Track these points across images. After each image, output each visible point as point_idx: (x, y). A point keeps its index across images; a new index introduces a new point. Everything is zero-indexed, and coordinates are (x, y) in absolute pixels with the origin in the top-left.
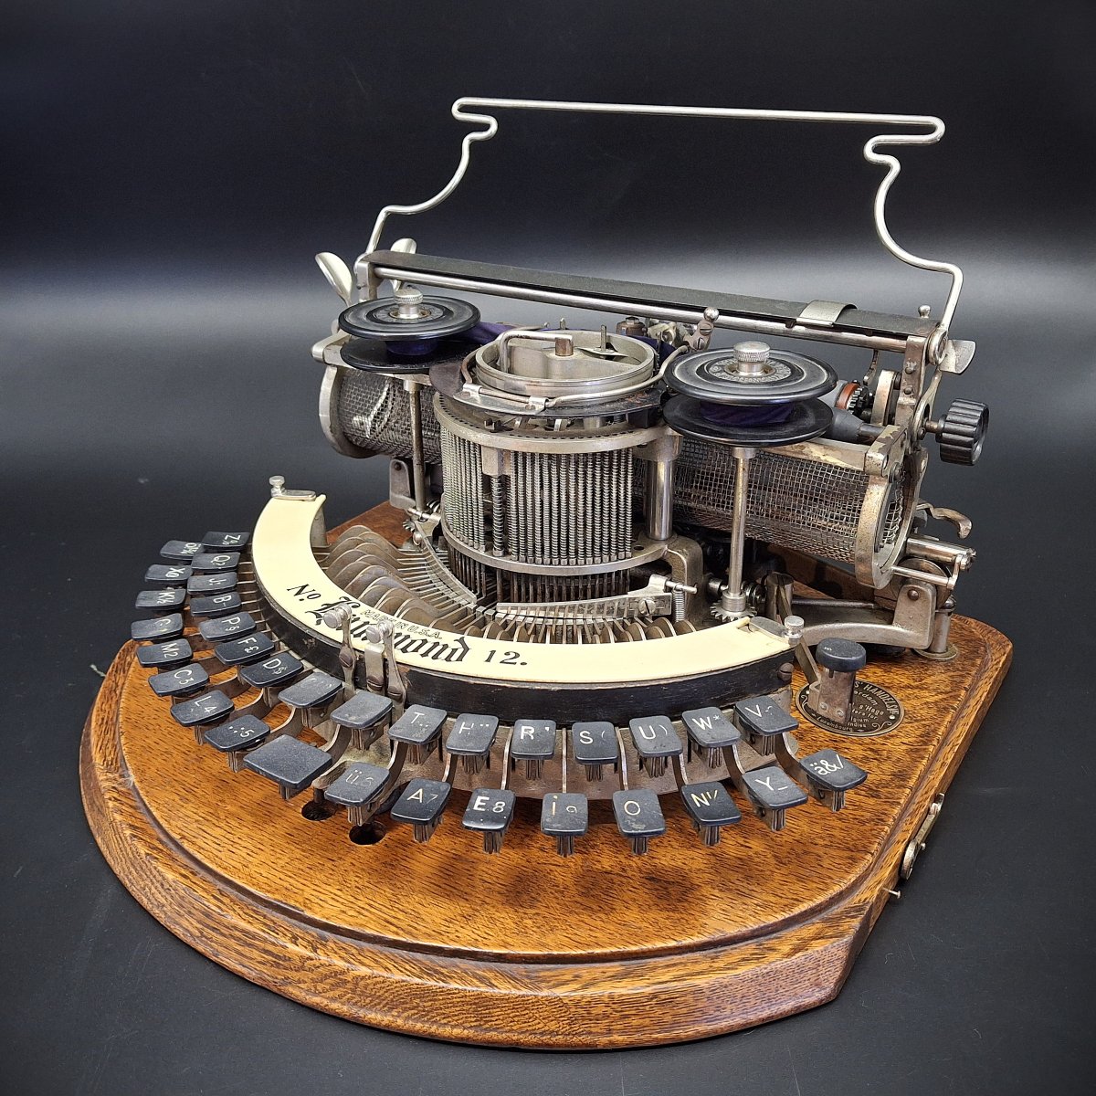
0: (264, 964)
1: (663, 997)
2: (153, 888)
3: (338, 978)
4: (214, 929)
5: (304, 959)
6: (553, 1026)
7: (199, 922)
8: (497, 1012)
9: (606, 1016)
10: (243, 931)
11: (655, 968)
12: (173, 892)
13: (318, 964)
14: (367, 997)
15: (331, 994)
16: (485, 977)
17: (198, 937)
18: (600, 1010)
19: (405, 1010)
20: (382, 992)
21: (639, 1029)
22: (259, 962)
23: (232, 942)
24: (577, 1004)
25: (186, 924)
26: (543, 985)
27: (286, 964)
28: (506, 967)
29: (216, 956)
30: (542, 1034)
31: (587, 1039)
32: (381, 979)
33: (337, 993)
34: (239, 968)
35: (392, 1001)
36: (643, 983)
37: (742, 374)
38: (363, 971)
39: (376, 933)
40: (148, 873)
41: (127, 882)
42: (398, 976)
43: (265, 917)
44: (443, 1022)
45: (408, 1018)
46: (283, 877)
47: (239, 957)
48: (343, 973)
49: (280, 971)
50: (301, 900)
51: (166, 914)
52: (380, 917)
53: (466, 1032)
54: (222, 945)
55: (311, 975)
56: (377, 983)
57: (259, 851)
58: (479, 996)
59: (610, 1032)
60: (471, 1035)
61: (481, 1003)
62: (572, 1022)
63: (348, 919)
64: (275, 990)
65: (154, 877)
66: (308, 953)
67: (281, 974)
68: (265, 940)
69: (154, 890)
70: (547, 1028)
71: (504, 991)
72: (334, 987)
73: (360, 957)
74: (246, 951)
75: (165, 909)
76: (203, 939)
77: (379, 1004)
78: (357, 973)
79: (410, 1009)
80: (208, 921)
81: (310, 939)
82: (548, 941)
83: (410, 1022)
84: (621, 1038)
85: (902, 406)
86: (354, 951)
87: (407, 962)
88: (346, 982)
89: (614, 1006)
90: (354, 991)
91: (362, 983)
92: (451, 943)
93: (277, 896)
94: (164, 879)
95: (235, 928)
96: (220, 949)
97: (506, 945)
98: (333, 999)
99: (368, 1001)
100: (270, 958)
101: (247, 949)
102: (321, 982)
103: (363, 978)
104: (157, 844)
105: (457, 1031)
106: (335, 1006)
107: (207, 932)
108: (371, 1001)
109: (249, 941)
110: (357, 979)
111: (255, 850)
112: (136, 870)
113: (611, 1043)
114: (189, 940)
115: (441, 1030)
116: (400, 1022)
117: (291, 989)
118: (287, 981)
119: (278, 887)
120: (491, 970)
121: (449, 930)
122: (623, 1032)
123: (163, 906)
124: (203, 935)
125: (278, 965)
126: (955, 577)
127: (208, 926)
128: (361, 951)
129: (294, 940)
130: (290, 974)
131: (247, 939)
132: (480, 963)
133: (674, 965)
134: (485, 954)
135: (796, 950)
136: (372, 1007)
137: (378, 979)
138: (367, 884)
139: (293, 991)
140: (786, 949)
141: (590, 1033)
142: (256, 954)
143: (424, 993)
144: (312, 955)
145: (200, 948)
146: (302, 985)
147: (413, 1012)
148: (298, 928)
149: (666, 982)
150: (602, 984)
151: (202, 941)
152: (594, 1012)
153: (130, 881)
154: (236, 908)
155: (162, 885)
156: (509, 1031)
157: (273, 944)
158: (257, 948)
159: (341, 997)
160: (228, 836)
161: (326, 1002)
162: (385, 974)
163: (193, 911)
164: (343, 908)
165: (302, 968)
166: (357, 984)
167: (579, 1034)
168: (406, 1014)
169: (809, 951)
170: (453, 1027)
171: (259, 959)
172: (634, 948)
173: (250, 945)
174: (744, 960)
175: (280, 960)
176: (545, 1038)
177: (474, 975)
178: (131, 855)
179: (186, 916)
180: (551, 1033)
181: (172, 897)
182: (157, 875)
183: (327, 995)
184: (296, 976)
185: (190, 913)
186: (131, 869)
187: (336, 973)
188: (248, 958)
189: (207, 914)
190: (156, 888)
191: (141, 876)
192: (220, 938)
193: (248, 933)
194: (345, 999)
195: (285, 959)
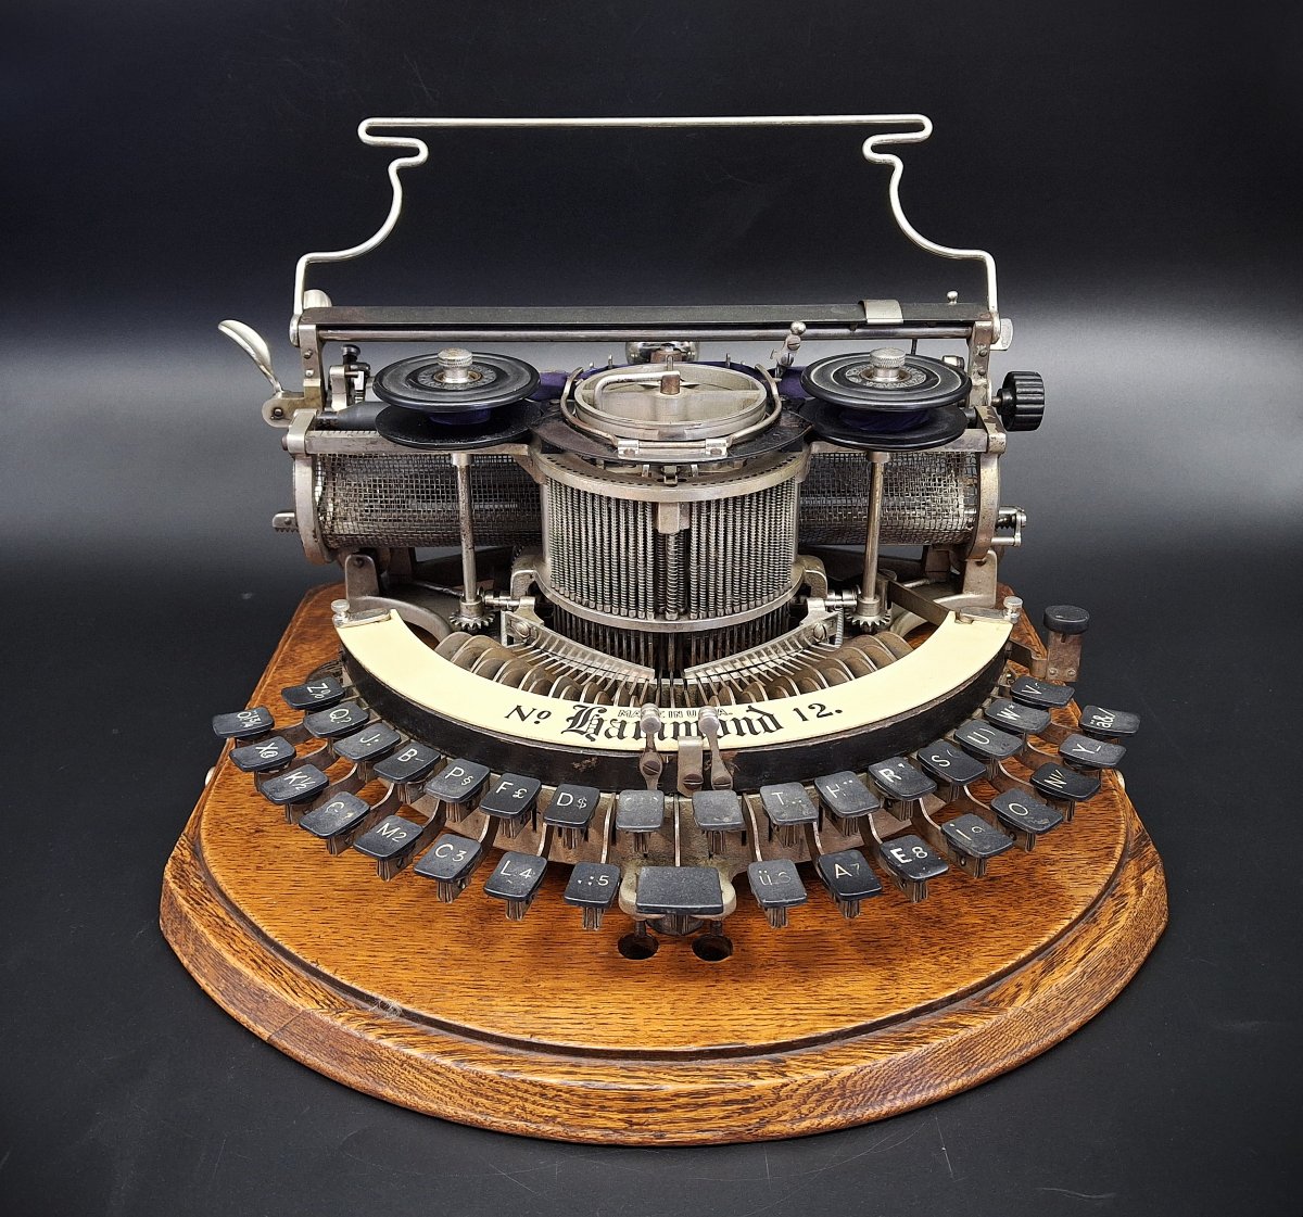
0: (728, 1117)
1: (1089, 970)
2: (527, 1105)
3: (821, 1092)
4: (646, 1110)
5: (776, 1090)
6: (1025, 1038)
7: (621, 1112)
8: (979, 1049)
9: (1059, 1008)
10: (690, 1094)
11: (1065, 950)
12: (565, 1096)
13: (795, 1087)
14: (858, 1095)
15: (819, 1111)
16: (951, 1023)
17: (625, 1129)
18: (1053, 1005)
19: (899, 1089)
20: (871, 1083)
21: (1084, 1007)
22: (722, 1118)
23: (679, 1113)
24: (1037, 1009)
25: (601, 1122)
26: (1002, 1005)
27: (757, 1104)
28: (958, 1005)
29: (661, 1137)
30: (1020, 1050)
31: (1052, 1037)
32: (868, 1069)
33: (826, 1106)
34: (699, 1136)
35: (884, 1086)
36: (1069, 967)
37: (878, 379)
38: (847, 1070)
39: (833, 1030)
40: (513, 1092)
41: (476, 1116)
42: (882, 1060)
43: (698, 1069)
44: (937, 1082)
45: (905, 1094)
46: (686, 1023)
47: (691, 1125)
48: (826, 1083)
49: (752, 1116)
50: (730, 1035)
51: (563, 1125)
52: (819, 1015)
53: (960, 1081)
54: (663, 1123)
55: (790, 1102)
56: (865, 1075)
57: (630, 1011)
58: (961, 1043)
59: (1065, 1021)
60: (965, 1082)
61: (966, 1047)
62: (1037, 1026)
63: (793, 1030)
64: (750, 1138)
65: (526, 1091)
66: (779, 1081)
67: (753, 1119)
68: (723, 1091)
69: (529, 1107)
70: (1021, 1043)
71: (980, 1026)
72: (819, 1102)
73: (831, 1060)
74: (701, 1113)
75: (559, 1120)
76: (635, 1127)
77: (872, 1095)
78: (840, 1076)
79: (903, 1085)
80: (634, 1106)
81: (767, 1067)
82: (978, 966)
83: (908, 1098)
84: (1074, 1023)
85: (976, 387)
86: (819, 1058)
87: (876, 1043)
88: (831, 1091)
89: (1062, 996)
90: (843, 1096)
91: (850, 1082)
92: (905, 1006)
93: (703, 1043)
94: (543, 1086)
95: (677, 1095)
96: (664, 1127)
97: (949, 986)
98: (824, 1115)
99: (860, 1099)
100: (735, 1107)
101: (700, 1111)
102: (805, 1103)
103: (849, 1077)
104: (495, 1056)
105: (952, 1085)
106: (827, 1121)
107: (636, 1117)
108: (864, 1097)
109: (700, 1101)
110: (842, 1083)
111: (625, 1011)
112: (487, 1097)
113: (1069, 1030)
114: (615, 1137)
115: (938, 1092)
116: (898, 1103)
117: (771, 1128)
118: (763, 1122)
119: (693, 1034)
120: (950, 1015)
121: (890, 996)
122: (1073, 1017)
123: (556, 1117)
124: (632, 1124)
125: (747, 1110)
126: (1018, 534)
127: (637, 1111)
128: (823, 1054)
129: (753, 1075)
130: (761, 1113)
131: (698, 1100)
132: (935, 1013)
133: (1075, 940)
134: (941, 1001)
135: (1140, 887)
136: (866, 1103)
137: (865, 1071)
138: (772, 993)
139: (774, 1129)
140: (1132, 890)
141: (1051, 1031)
142: (714, 1111)
143: (911, 1065)
144: (785, 1080)
145: (635, 1138)
146: (783, 1118)
147: (906, 1087)
148: (746, 1064)
149: (1084, 956)
150: (1043, 982)
151: (634, 1131)
152: (1050, 1009)
153: (481, 1114)
154: (661, 1076)
155: (542, 1095)
156: (995, 1061)
157: (735, 1090)
158: (714, 1104)
159: (831, 1108)
160: (578, 1011)
161: (816, 1121)
162: (869, 1063)
163: (606, 1104)
164: (780, 1022)
165: (779, 1099)
166: (844, 1086)
167: (1047, 1036)
168: (901, 1093)
169: (1148, 884)
170: (947, 1082)
171: (721, 1114)
172: (1045, 940)
173: (703, 1106)
174: (1115, 913)
175: (747, 1104)
176: (1025, 1053)
177: (943, 1025)
178: (470, 1085)
179: (598, 1113)
180: (1027, 1045)
181: (567, 1102)
182: (530, 1088)
183: (815, 1113)
184: (773, 1111)
185: (602, 1108)
186: (476, 1099)
187: (818, 1086)
188: (704, 1120)
189: (631, 1097)
190: (534, 1103)
191: (499, 1101)
192: (660, 1116)
193: (697, 1093)
194: (836, 1108)
195: (754, 1099)
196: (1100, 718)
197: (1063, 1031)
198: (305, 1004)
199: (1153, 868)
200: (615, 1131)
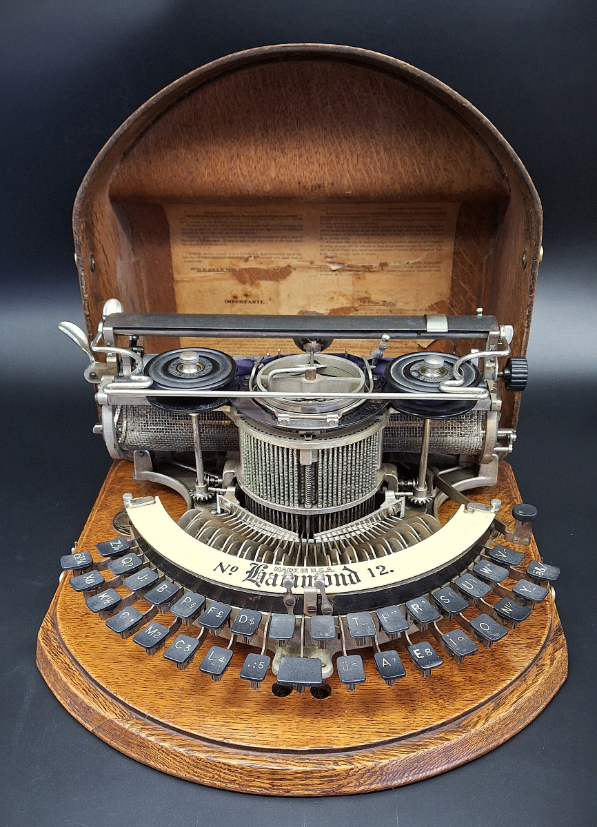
0: (323, 784)
1: (518, 708)
3: (371, 772)
4: (281, 779)
5: (347, 771)
6: (480, 745)
7: (269, 779)
8: (455, 751)
9: (500, 729)
11: (507, 696)
12: (240, 770)
13: (357, 770)
14: (390, 774)
15: (369, 782)
16: (441, 737)
17: (270, 788)
18: (497, 726)
19: (411, 771)
20: (397, 768)
21: (514, 727)
22: (319, 784)
23: (297, 781)
24: (487, 729)
25: (258, 784)
26: (469, 728)
27: (337, 778)
28: (445, 727)
29: (288, 792)
30: (477, 751)
31: (495, 744)
32: (395, 762)
33: (372, 779)
34: (307, 792)
35: (403, 770)
36: (507, 707)
38: (384, 762)
39: (378, 741)
40: (214, 767)
41: (195, 778)
42: (403, 757)
43: (308, 759)
44: (431, 768)
45: (414, 774)
46: (303, 734)
48: (373, 768)
49: (335, 783)
50: (325, 742)
51: (239, 784)
52: (372, 732)
53: (444, 767)
54: (290, 785)
55: (354, 777)
57: (275, 726)
58: (445, 748)
59: (503, 735)
60: (446, 767)
61: (447, 750)
62: (487, 738)
63: (358, 740)
64: (334, 794)
65: (221, 767)
66: (349, 767)
67: (335, 785)
68: (320, 771)
69: (222, 775)
70: (478, 747)
71: (456, 740)
72: (369, 778)
73: (376, 756)
74: (309, 781)
75: (237, 782)
76: (275, 787)
77: (397, 774)
78: (381, 765)
79: (413, 769)
80: (275, 777)
81: (344, 759)
82: (458, 706)
84: (507, 736)
85: (488, 368)
86: (371, 755)
87: (401, 747)
88: (376, 772)
89: (501, 723)
90: (381, 775)
91: (385, 768)
92: (417, 728)
93: (311, 746)
94: (229, 766)
95: (297, 773)
96: (289, 788)
97: (442, 717)
98: (372, 784)
99: (390, 776)
100: (326, 779)
101: (308, 781)
102: (362, 778)
103: (385, 766)
105: (439, 769)
106: (373, 787)
107: (276, 782)
108: (392, 775)
110: (382, 768)
111: (273, 727)
112: (201, 769)
113: (505, 739)
114: (265, 791)
115: (431, 772)
116: (410, 778)
117: (344, 790)
118: (340, 786)
119: (307, 740)
120: (441, 733)
121: (410, 722)
122: (507, 733)
123: (236, 780)
124: (273, 786)
125: (332, 781)
126: (511, 446)
127: (276, 779)
128: (373, 753)
129: (336, 763)
130: (339, 782)
131: (307, 775)
132: (433, 732)
133: (513, 691)
134: (436, 726)
135: (552, 661)
136: (394, 779)
137: (393, 763)
138: (349, 718)
139: (346, 790)
140: (548, 662)
141: (495, 740)
142: (315, 781)
143: (417, 759)
144: (352, 767)
145: (275, 792)
146: (350, 785)
147: (415, 770)
148: (333, 757)
149: (516, 701)
150: (492, 715)
151: (275, 789)
152: (495, 730)
153: (198, 777)
154: (289, 762)
155: (228, 770)
156: (463, 757)
157: (326, 771)
158: (316, 777)
159: (375, 781)
160: (249, 726)
161: (367, 787)
162: (395, 758)
163: (261, 775)
164: (352, 736)
165: (348, 776)
166: (382, 770)
167: (492, 743)
168: (412, 773)
169: (558, 658)
170: (437, 768)
171: (319, 782)
172: (496, 692)
173: (309, 778)
174: (537, 675)
175: (333, 777)
176: (479, 752)
177: (436, 738)
178: (192, 762)
179: (256, 780)
180: (481, 748)
181: (241, 773)
182: (222, 766)
183: (367, 783)
184: (346, 781)
185: (259, 777)
186: (196, 770)
187: (369, 770)
188: (310, 785)
189: (273, 773)
190: (224, 773)
191: (207, 771)
192: (288, 782)
193: (307, 772)
194: (378, 780)
195: (336, 776)
196: (539, 569)
197: (501, 741)
198: (110, 716)
199: (562, 649)
200: (265, 788)
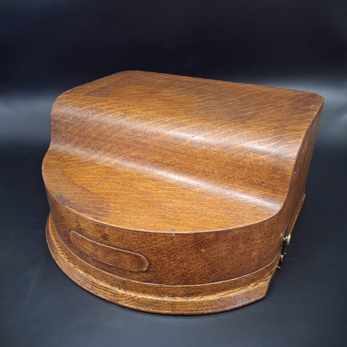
1: (221, 299)
2: (76, 275)
3: (133, 299)
4: (95, 287)
5: (123, 294)
6: (192, 309)
7: (91, 285)
8: (177, 306)
10: (104, 287)
12: (82, 277)
13: (127, 295)
14: (141, 304)
15: (131, 303)
17: (91, 289)
18: (205, 304)
19: (152, 306)
20: (145, 302)
21: (216, 308)
22: (110, 295)
23: (101, 290)
24: (199, 303)
25: (87, 285)
27: (118, 296)
29: (97, 294)
30: (190, 311)
31: (202, 312)
32: (145, 299)
33: (133, 303)
34: (104, 297)
35: (148, 304)
36: (216, 296)
38: (140, 297)
40: (74, 272)
42: (150, 298)
44: (163, 309)
45: (153, 309)
47: (104, 294)
48: (134, 297)
49: (116, 298)
51: (80, 283)
53: (169, 311)
54: (98, 291)
55: (125, 298)
56: (144, 300)
58: (172, 302)
59: (208, 309)
60: (170, 312)
61: (173, 304)
62: (197, 307)
64: (115, 303)
67: (116, 299)
68: (111, 289)
69: (76, 276)
70: (191, 309)
71: (179, 300)
72: (132, 301)
74: (106, 292)
75: (80, 281)
76: (93, 289)
77: (145, 305)
78: (138, 297)
79: (153, 306)
80: (94, 285)
83: (154, 310)
84: (211, 311)
88: (135, 300)
89: (208, 303)
90: (137, 302)
91: (140, 300)
94: (79, 273)
95: (102, 286)
98: (132, 305)
99: (141, 305)
100: (113, 294)
102: (128, 300)
103: (140, 299)
105: (166, 312)
107: (94, 288)
108: (143, 305)
109: (106, 290)
110: (138, 299)
112: (70, 271)
113: (208, 312)
114: (88, 290)
115: (162, 311)
116: (151, 310)
117: (119, 302)
118: (118, 300)
122: (211, 309)
123: (79, 281)
124: (92, 289)
125: (115, 296)
127: (94, 286)
129: (119, 289)
130: (119, 298)
131: (106, 289)
137: (144, 299)
139: (120, 303)
141: (202, 310)
142: (108, 293)
143: (157, 302)
144: (125, 293)
145: (92, 292)
146: (122, 301)
147: (154, 307)
149: (222, 296)
151: (92, 290)
152: (203, 304)
153: (68, 274)
155: (79, 275)
156: (181, 311)
157: (114, 290)
158: (109, 292)
159: (134, 304)
161: (129, 305)
162: (146, 297)
163: (89, 282)
165: (122, 296)
166: (138, 300)
167: (200, 311)
168: (152, 308)
169: (259, 285)
170: (165, 310)
171: (110, 294)
173: (107, 291)
175: (116, 294)
176: (191, 312)
178: (68, 267)
179: (87, 283)
180: (192, 311)
181: (82, 278)
182: (77, 272)
183: (130, 303)
184: (121, 299)
185: (88, 282)
186: (69, 270)
187: (132, 298)
188: (106, 294)
189: (93, 283)
190: (77, 276)
191: (72, 272)
192: (98, 289)
193: (106, 288)
194: (135, 304)
195: (117, 294)
197: (206, 312)
199: (264, 282)
200: (89, 289)
